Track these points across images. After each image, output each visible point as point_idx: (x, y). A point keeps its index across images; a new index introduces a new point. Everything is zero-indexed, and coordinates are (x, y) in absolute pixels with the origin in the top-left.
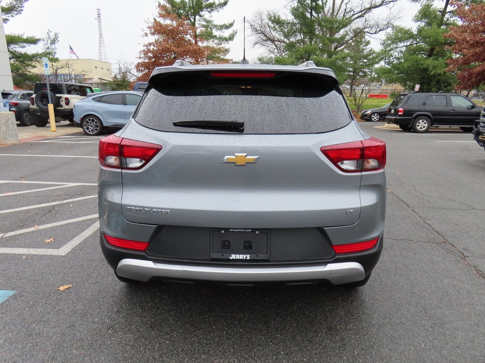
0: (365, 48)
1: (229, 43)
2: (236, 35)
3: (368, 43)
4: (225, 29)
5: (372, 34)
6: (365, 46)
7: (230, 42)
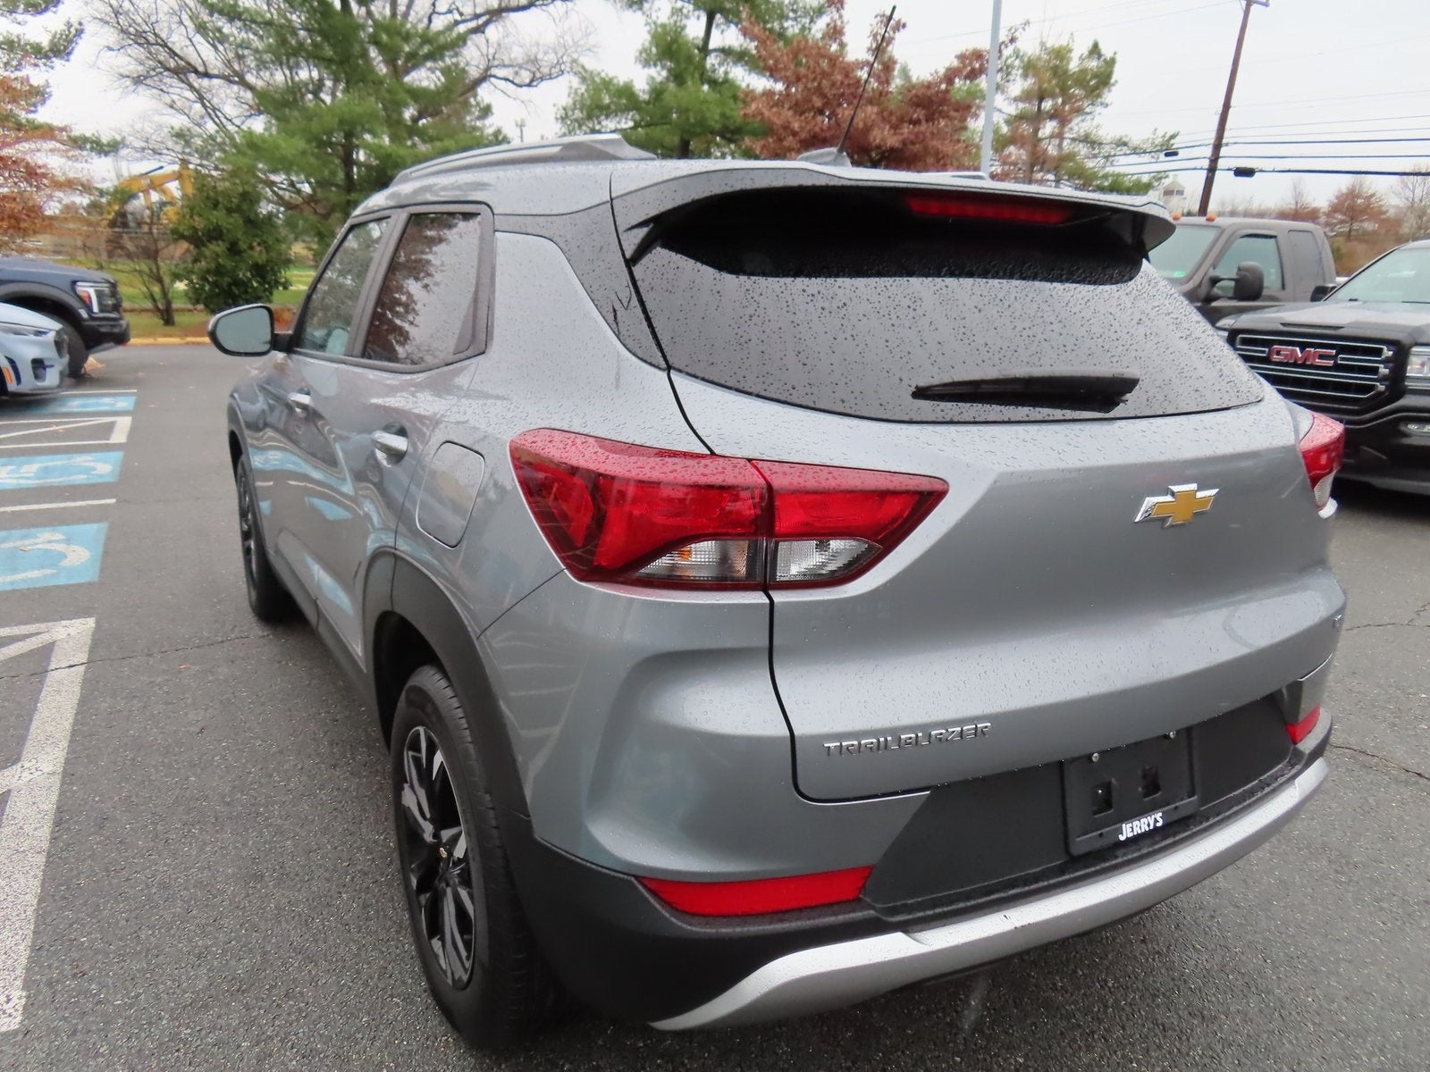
0: (479, 124)
1: (52, 68)
2: (79, 41)
3: (486, 111)
4: (26, 11)
5: (520, 86)
6: (479, 118)
7: (57, 62)
